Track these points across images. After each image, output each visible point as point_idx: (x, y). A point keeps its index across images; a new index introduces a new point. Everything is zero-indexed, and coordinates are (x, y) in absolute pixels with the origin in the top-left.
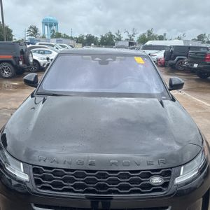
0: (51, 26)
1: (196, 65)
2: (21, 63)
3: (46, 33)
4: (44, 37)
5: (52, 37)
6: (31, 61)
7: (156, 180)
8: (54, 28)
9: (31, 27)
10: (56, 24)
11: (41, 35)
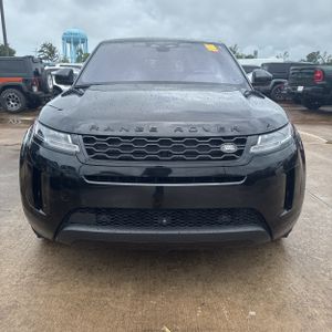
0: (76, 43)
1: (300, 89)
2: (35, 89)
3: (69, 55)
4: (65, 61)
5: (78, 60)
6: (51, 86)
7: (229, 148)
8: (81, 46)
9: (45, 46)
10: (84, 41)
11: (62, 57)
